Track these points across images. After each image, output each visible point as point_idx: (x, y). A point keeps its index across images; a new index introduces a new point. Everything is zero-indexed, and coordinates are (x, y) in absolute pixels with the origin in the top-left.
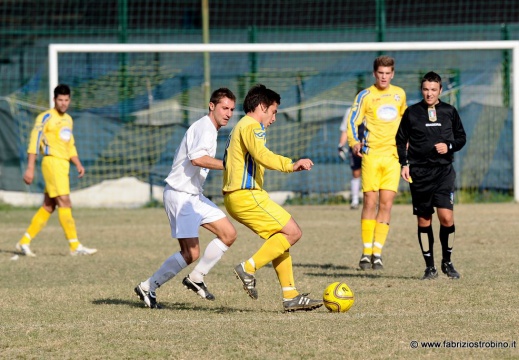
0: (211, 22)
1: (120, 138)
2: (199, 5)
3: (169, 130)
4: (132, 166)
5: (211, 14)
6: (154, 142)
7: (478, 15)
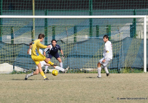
0: (36, 8)
1: (4, 49)
2: (31, 2)
3: (21, 46)
4: (8, 59)
5: (35, 5)
6: (16, 50)
7: (129, 6)
